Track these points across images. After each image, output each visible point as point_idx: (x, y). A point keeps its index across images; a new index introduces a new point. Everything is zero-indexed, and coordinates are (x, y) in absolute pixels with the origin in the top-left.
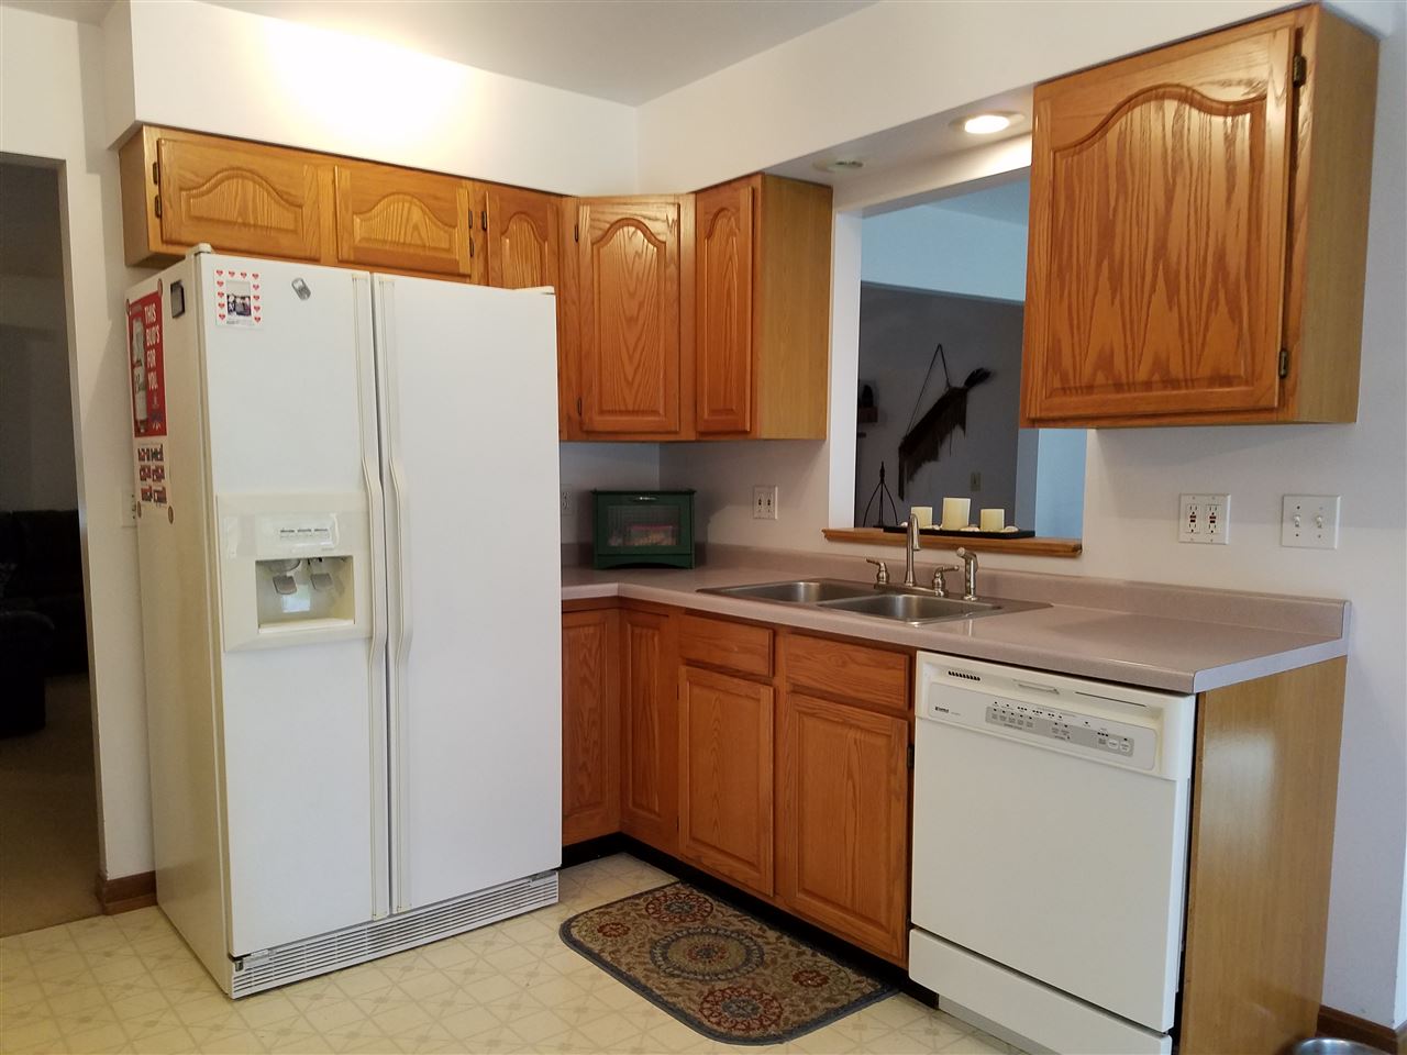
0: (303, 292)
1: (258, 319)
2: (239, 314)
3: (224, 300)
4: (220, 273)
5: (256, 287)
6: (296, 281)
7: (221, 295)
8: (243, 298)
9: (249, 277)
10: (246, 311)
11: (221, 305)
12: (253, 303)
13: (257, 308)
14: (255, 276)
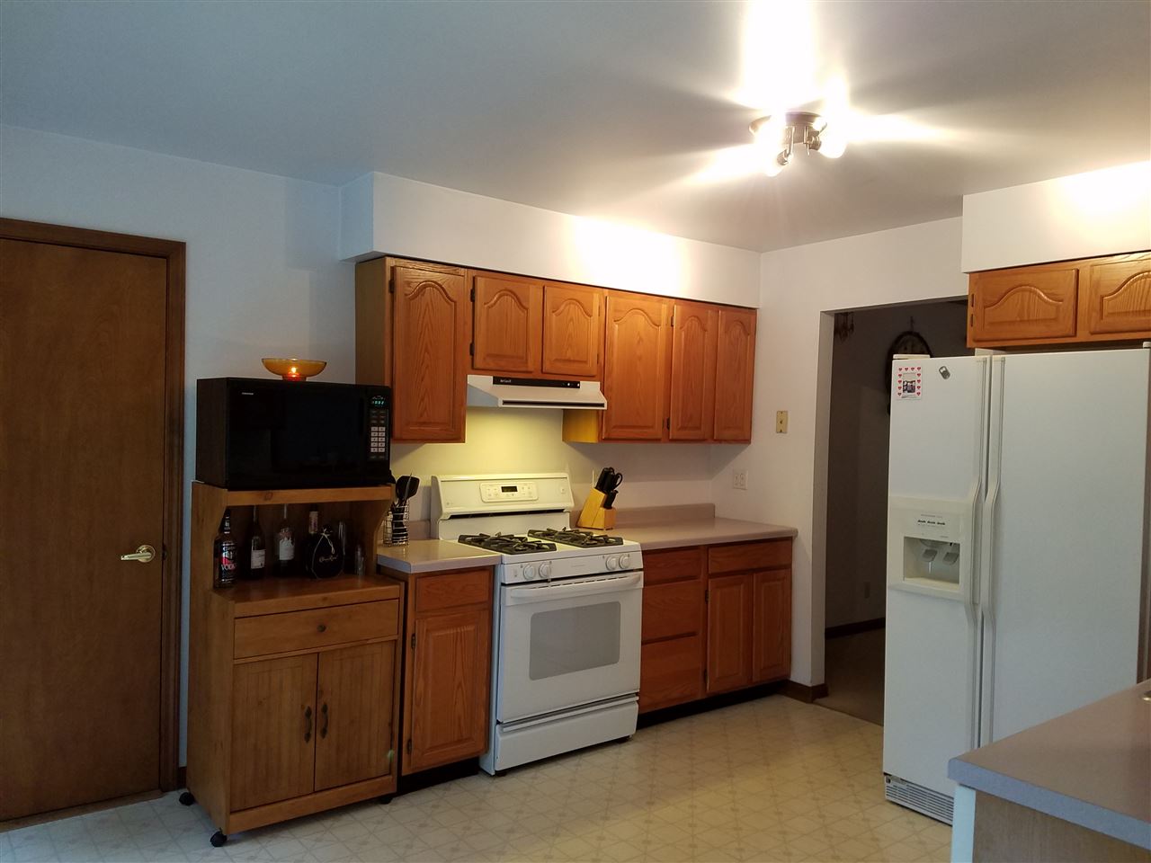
0: (945, 374)
1: (919, 394)
2: (909, 392)
3: (901, 385)
4: (900, 369)
5: (919, 375)
6: (942, 368)
7: (900, 382)
8: (912, 382)
9: (916, 369)
10: (912, 390)
11: (900, 388)
12: (917, 384)
13: (919, 387)
14: (919, 368)
